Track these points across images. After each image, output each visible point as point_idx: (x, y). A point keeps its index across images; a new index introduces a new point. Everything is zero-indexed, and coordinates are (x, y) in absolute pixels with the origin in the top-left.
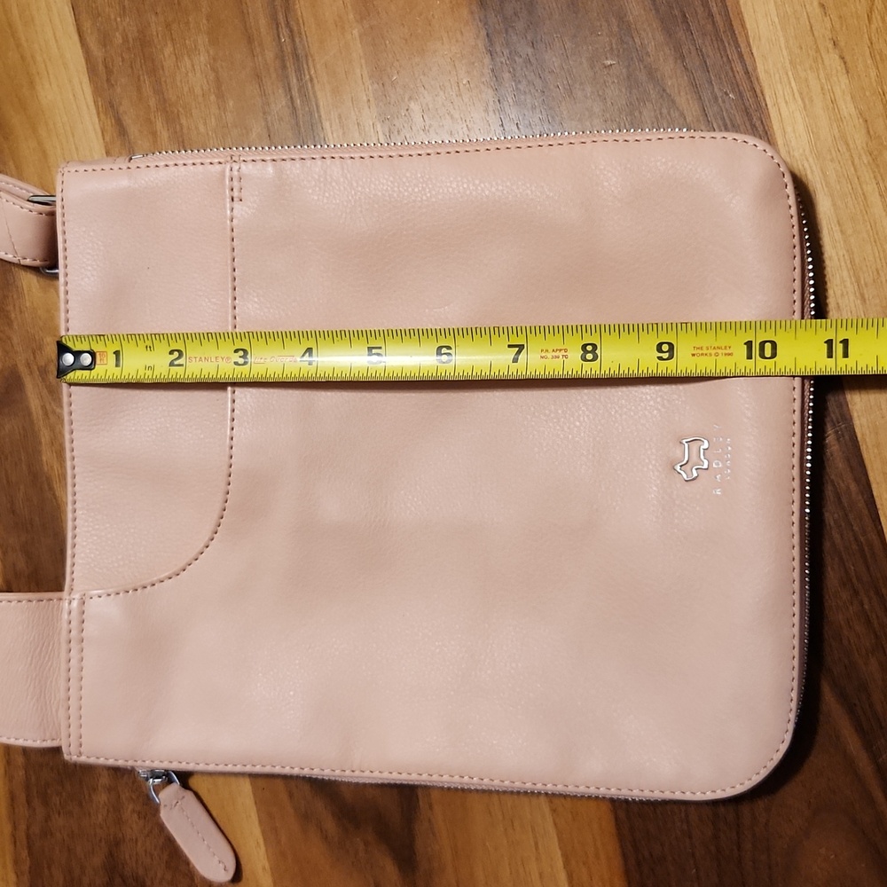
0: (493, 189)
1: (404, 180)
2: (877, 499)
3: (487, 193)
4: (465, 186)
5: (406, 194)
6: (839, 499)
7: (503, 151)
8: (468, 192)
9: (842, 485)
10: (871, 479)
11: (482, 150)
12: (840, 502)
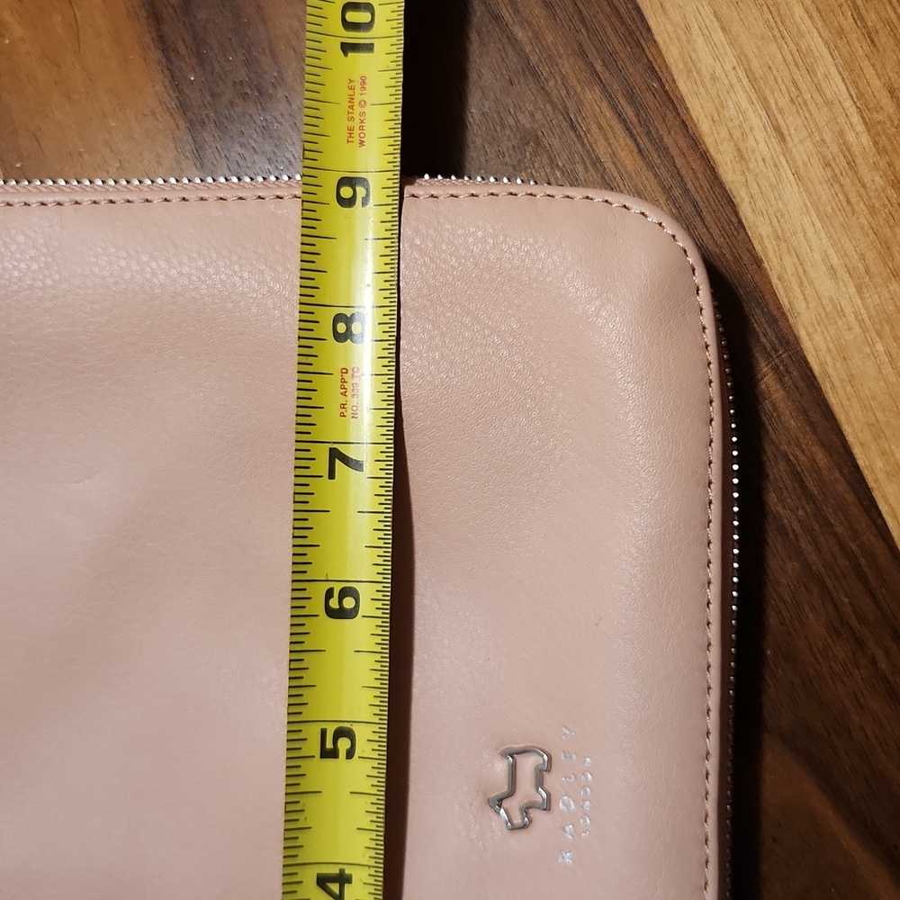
0: (174, 272)
1: (13, 247)
2: (866, 473)
3: (162, 277)
4: (123, 263)
5: (16, 274)
6: (801, 482)
7: (194, 204)
8: (128, 276)
9: (802, 458)
10: (850, 438)
11: (157, 199)
12: (804, 488)
